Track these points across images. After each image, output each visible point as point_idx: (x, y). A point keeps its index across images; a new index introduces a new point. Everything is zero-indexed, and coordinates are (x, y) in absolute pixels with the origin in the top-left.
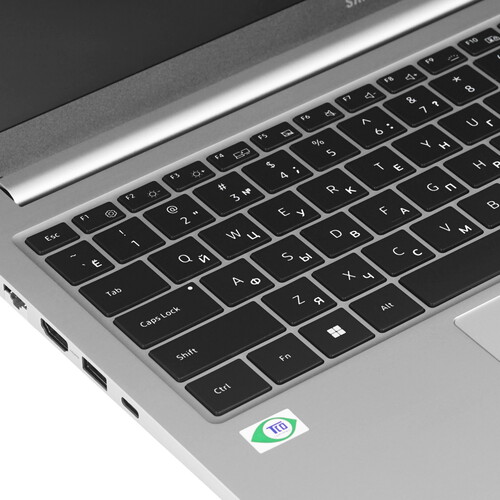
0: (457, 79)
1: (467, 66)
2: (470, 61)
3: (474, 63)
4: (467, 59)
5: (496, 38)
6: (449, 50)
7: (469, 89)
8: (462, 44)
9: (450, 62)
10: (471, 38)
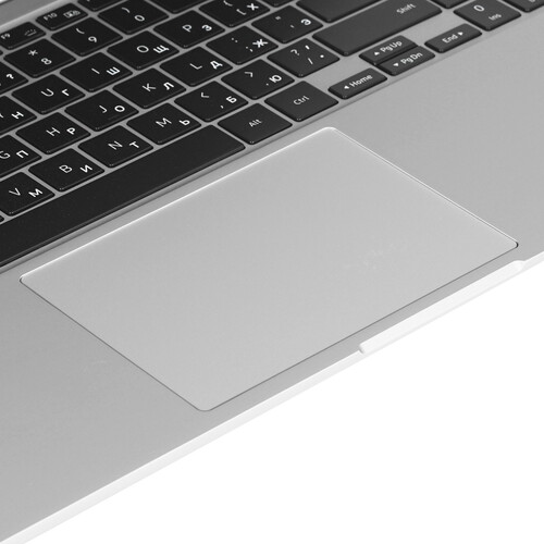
0: (33, 53)
1: (45, 40)
2: (48, 35)
3: (52, 37)
4: (45, 34)
5: (76, 13)
6: (27, 26)
7: (46, 61)
8: (40, 19)
9: (27, 37)
10: (49, 13)
